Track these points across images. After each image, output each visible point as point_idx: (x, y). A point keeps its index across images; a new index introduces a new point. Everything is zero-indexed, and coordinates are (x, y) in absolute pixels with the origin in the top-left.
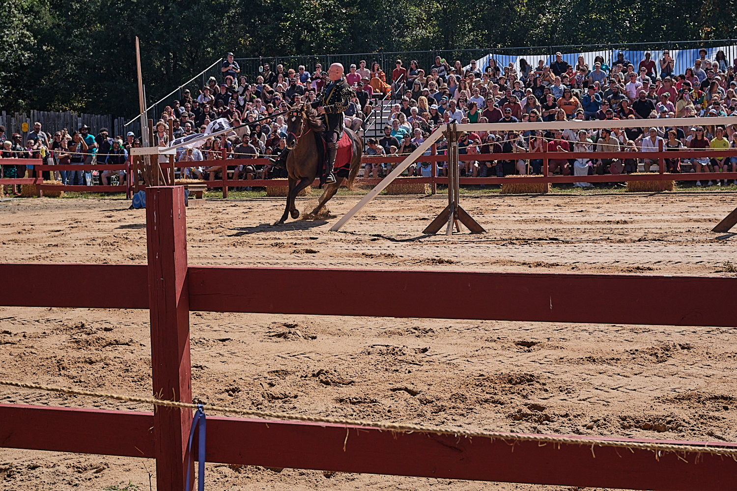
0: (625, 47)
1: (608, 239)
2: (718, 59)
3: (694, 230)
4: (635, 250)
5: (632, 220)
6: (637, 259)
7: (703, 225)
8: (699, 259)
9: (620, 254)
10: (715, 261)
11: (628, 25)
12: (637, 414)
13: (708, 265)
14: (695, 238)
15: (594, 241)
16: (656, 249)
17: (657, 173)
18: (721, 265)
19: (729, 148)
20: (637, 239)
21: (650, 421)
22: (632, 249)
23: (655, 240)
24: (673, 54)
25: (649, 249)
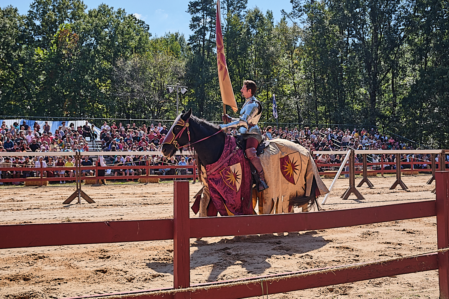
0: (27, 118)
1: (12, 209)
2: (71, 126)
3: (54, 203)
4: (24, 214)
5: (25, 200)
6: (25, 218)
7: (58, 201)
8: (55, 217)
9: (17, 216)
10: (62, 217)
11: (30, 108)
12: (15, 293)
13: (59, 219)
14: (54, 207)
15: (4, 211)
16: (35, 213)
17: (40, 178)
18: (65, 219)
19: (74, 166)
20: (26, 209)
21: (22, 295)
22: (23, 213)
23: (35, 209)
24: (50, 123)
25: (32, 213)
